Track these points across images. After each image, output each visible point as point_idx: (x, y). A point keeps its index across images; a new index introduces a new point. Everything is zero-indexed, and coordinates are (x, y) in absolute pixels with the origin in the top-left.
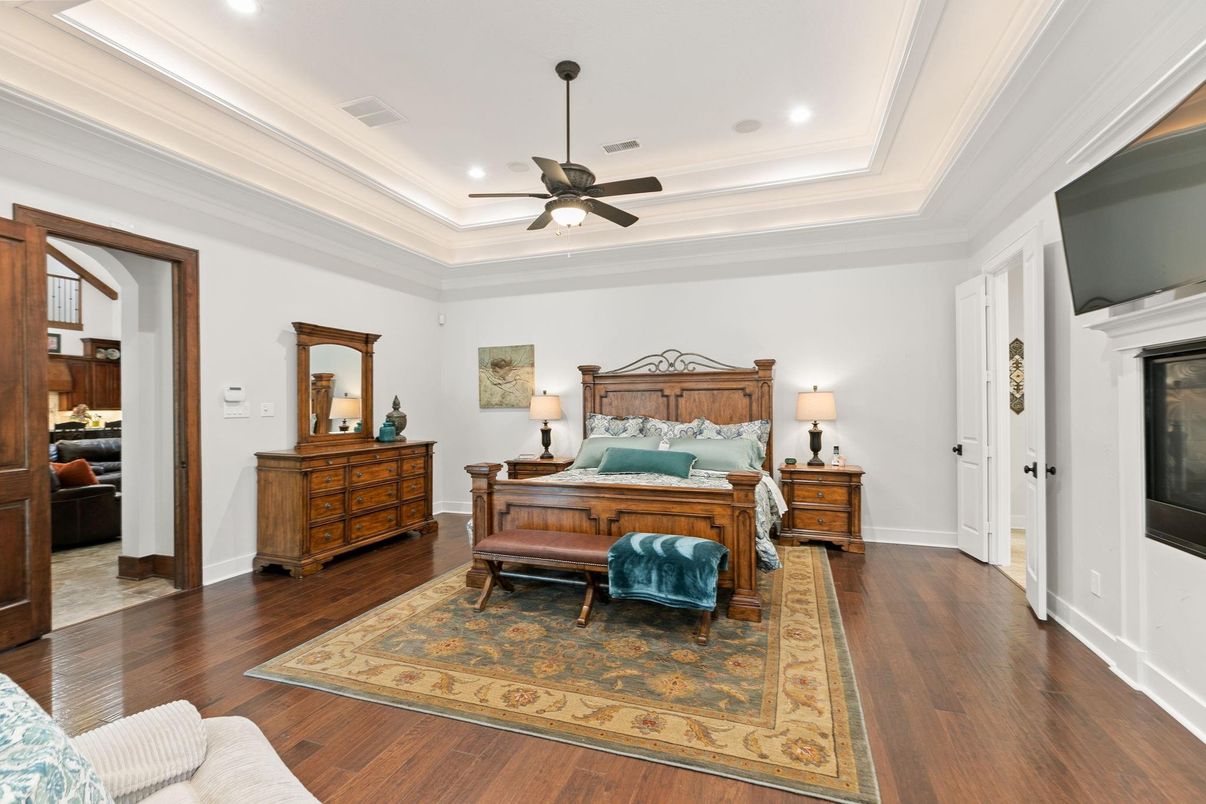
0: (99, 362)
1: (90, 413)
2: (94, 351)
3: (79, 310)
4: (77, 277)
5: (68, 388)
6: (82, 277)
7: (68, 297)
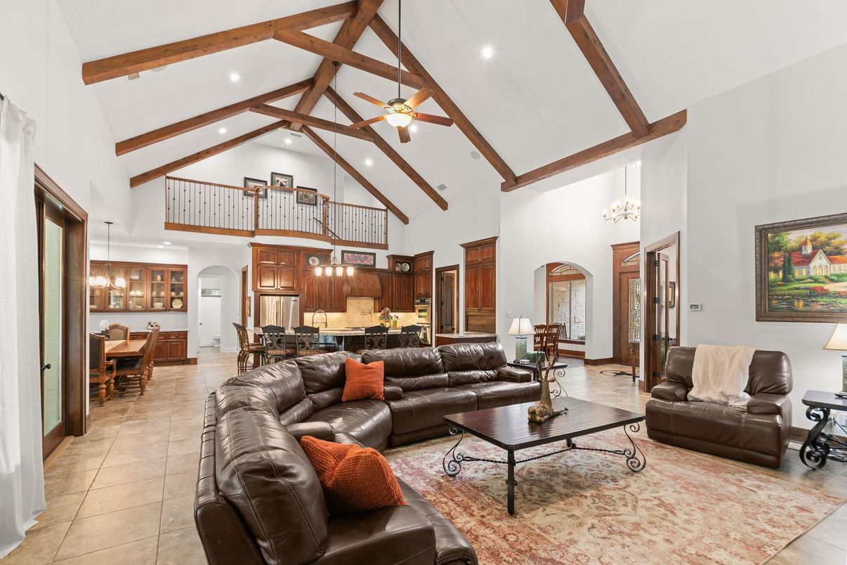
0: (397, 273)
1: (392, 314)
2: (394, 266)
3: (386, 234)
4: (385, 208)
5: (379, 294)
6: (388, 207)
7: (380, 225)
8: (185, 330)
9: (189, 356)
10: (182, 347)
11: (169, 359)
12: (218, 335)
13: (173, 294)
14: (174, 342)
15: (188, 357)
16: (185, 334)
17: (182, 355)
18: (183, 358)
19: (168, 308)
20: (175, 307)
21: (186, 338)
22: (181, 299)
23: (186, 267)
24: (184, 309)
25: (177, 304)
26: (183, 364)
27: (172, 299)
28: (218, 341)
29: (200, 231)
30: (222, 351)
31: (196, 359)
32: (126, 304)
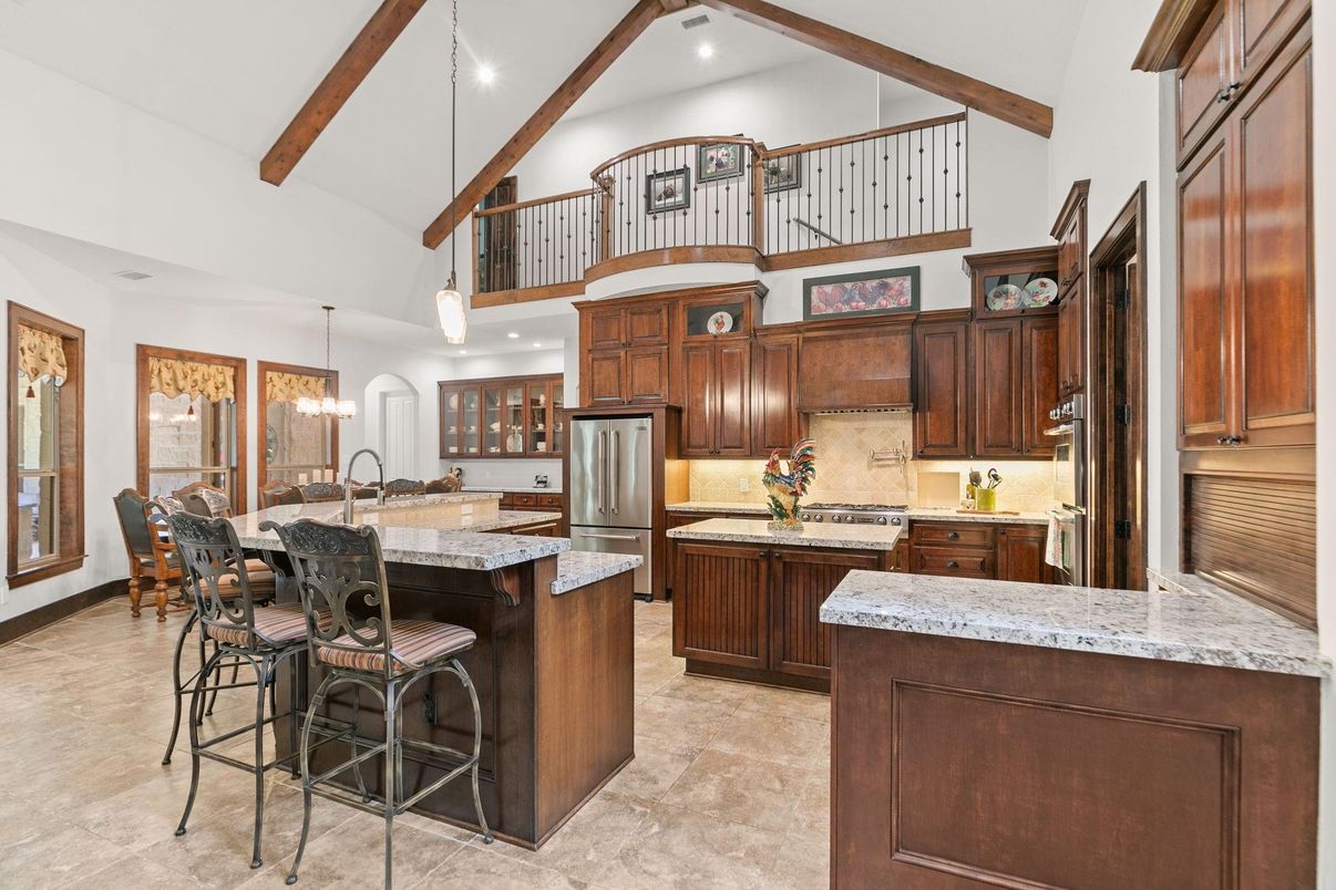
0: (991, 319)
4: (959, 107)
7: (940, 171)
23: (560, 375)
32: (503, 445)
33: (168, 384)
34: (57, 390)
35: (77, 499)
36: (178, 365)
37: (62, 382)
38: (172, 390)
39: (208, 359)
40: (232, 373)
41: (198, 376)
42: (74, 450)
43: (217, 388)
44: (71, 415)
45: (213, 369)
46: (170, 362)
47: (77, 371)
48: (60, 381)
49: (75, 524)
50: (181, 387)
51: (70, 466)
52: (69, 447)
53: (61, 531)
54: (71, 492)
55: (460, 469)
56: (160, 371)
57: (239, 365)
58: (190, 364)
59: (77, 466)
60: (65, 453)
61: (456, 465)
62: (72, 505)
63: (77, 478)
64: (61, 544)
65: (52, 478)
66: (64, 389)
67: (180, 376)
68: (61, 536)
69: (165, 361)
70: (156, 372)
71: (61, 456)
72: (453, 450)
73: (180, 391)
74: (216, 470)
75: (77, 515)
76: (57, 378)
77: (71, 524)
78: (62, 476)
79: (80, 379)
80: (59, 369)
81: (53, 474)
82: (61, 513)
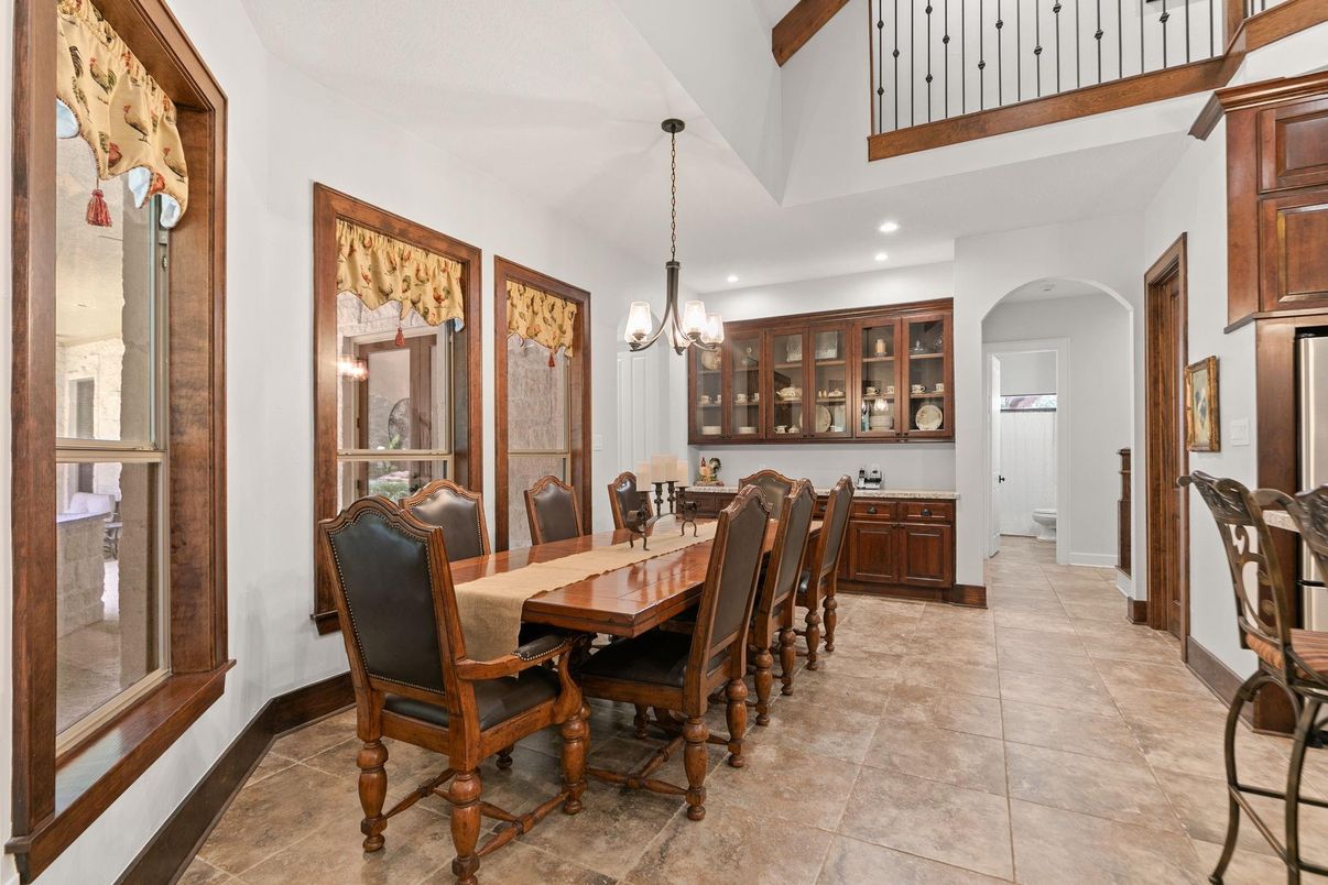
8: (947, 495)
9: (964, 577)
10: (942, 549)
11: (906, 579)
12: (1050, 511)
13: (918, 390)
14: (918, 529)
15: (959, 582)
16: (949, 506)
17: (941, 572)
18: (943, 582)
19: (905, 434)
20: (922, 427)
21: (952, 522)
22: (938, 400)
23: (947, 304)
24: (946, 434)
25: (929, 420)
26: (945, 600)
27: (915, 404)
28: (1050, 525)
29: (983, 132)
30: (1061, 557)
31: (981, 591)
32: (809, 422)
33: (366, 278)
34: (164, 237)
35: (212, 522)
36: (380, 243)
37: (177, 214)
38: (370, 293)
39: (426, 239)
40: (458, 274)
41: (409, 271)
42: (205, 394)
43: (438, 299)
44: (196, 306)
45: (433, 261)
46: (368, 234)
47: (212, 193)
48: (172, 214)
49: (206, 584)
50: (386, 288)
51: (195, 436)
52: (195, 387)
53: (175, 607)
54: (196, 503)
55: (717, 460)
56: (352, 250)
57: (467, 258)
58: (399, 245)
59: (212, 438)
60: (183, 403)
61: (708, 454)
62: (200, 539)
63: (212, 467)
64: (175, 641)
65: (153, 467)
66: (181, 237)
67: (384, 266)
68: (174, 620)
69: (360, 230)
70: (346, 250)
71: (173, 410)
72: (712, 430)
73: (385, 295)
74: (422, 455)
75: (213, 563)
76: (166, 200)
77: (198, 586)
78: (176, 462)
79: (217, 213)
80: (171, 179)
81: (157, 458)
82: (173, 560)
